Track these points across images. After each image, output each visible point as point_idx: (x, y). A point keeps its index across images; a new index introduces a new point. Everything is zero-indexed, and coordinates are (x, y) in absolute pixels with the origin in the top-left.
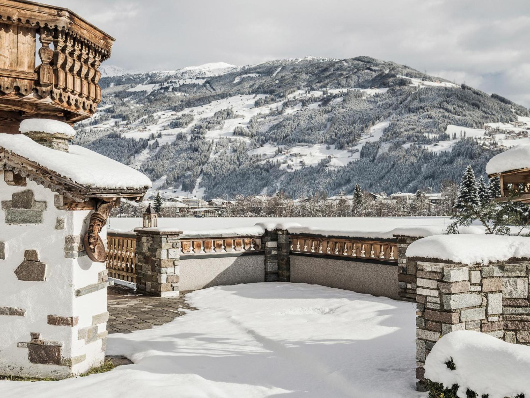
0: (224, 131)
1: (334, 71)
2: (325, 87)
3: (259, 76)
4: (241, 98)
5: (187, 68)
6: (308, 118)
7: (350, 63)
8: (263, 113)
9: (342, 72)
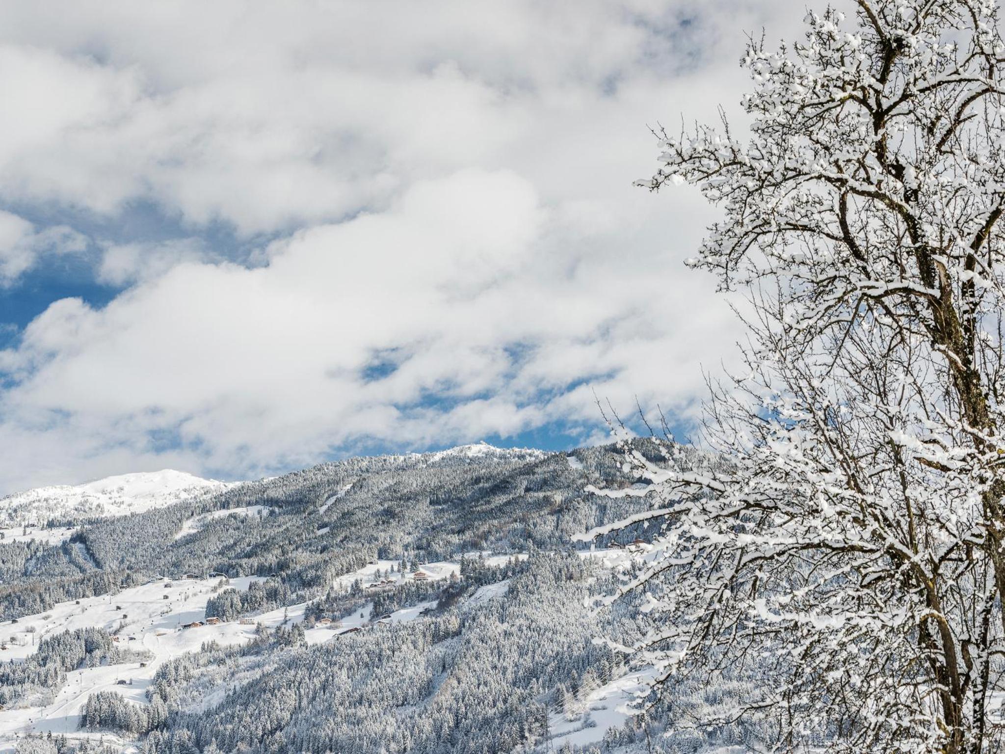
0: (52, 713)
1: (528, 490)
2: (475, 546)
3: (272, 513)
4: (167, 591)
5: (40, 490)
6: (366, 659)
7: (593, 462)
8: (223, 643)
9: (549, 493)
